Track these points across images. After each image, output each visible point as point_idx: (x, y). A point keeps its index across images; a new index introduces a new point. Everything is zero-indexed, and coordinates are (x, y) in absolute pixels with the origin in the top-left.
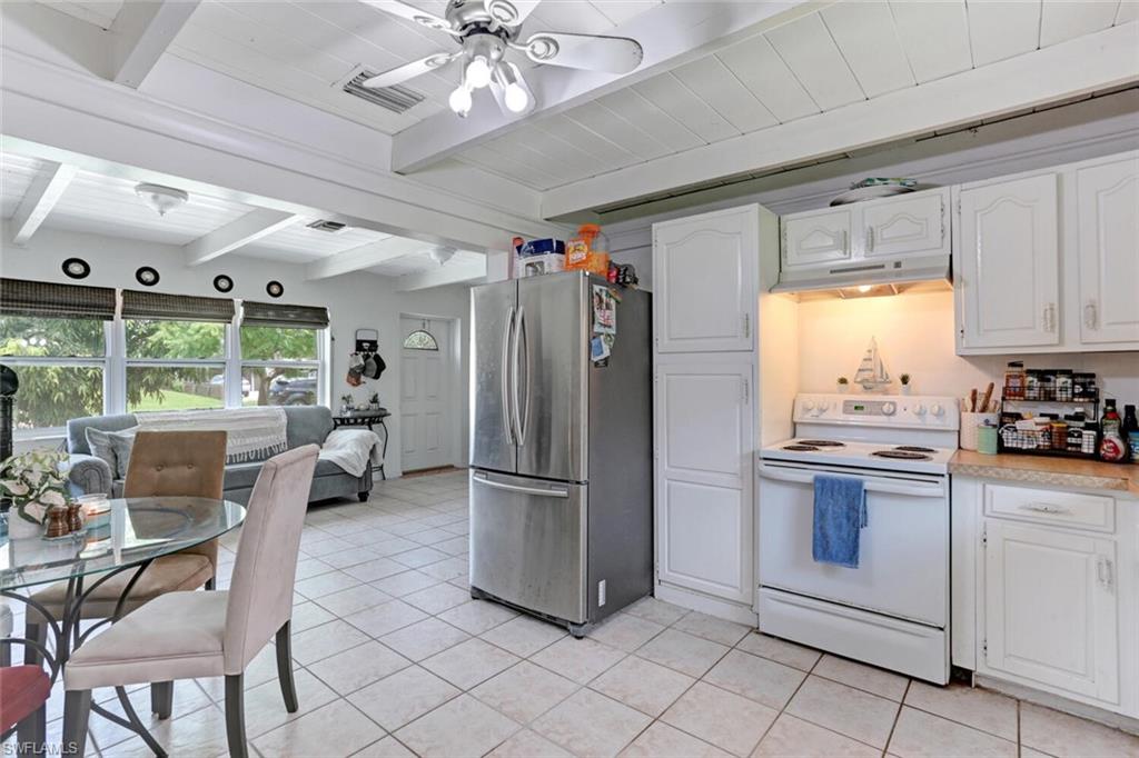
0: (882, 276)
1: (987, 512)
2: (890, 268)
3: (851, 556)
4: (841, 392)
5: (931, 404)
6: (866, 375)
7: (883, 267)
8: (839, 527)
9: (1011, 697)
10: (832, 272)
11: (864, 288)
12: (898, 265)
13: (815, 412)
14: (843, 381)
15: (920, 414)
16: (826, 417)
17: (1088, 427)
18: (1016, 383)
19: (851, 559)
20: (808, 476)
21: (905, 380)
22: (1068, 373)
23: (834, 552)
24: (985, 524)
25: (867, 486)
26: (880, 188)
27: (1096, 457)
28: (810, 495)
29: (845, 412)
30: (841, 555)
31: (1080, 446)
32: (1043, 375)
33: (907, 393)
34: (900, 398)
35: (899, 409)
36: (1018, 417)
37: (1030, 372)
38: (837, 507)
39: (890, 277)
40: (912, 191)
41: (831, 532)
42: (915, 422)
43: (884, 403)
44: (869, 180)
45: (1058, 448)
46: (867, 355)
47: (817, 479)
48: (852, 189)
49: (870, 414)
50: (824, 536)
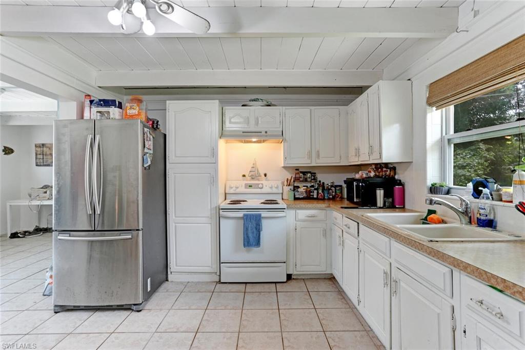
0: (261, 136)
1: (297, 220)
2: (263, 133)
3: (258, 243)
4: (243, 181)
5: (274, 184)
6: (252, 173)
7: (261, 132)
8: (253, 233)
9: (301, 279)
10: (243, 132)
11: (254, 140)
12: (266, 132)
13: (234, 189)
14: (244, 176)
15: (271, 188)
16: (238, 191)
17: (315, 189)
18: (297, 176)
19: (258, 244)
20: (240, 214)
21: (265, 175)
22: (310, 172)
23: (251, 243)
24: (296, 224)
25: (263, 215)
26: (260, 103)
27: (317, 199)
28: (242, 222)
29: (246, 188)
30: (254, 244)
31: (313, 195)
32: (304, 173)
33: (267, 180)
34: (264, 182)
35: (264, 186)
36: (298, 187)
37: (301, 172)
38: (251, 226)
39: (262, 136)
40: (270, 106)
41: (250, 235)
42: (269, 191)
43: (259, 184)
44: (257, 99)
45: (308, 197)
46: (252, 166)
47: (244, 215)
48: (250, 101)
49: (255, 188)
50: (248, 237)
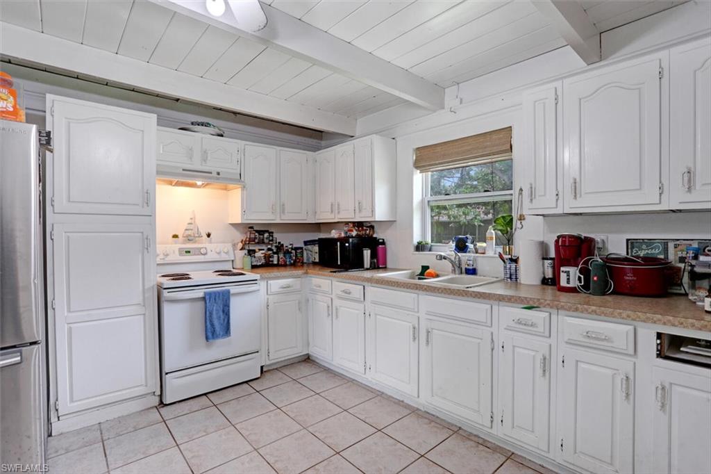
0: (210, 178)
1: (269, 293)
2: (214, 174)
3: (227, 331)
4: (176, 243)
5: (220, 247)
6: (188, 232)
7: (211, 173)
8: (219, 318)
10: (184, 170)
11: (199, 183)
12: (218, 174)
13: (162, 256)
14: (175, 236)
15: (219, 253)
16: (169, 259)
17: (274, 253)
18: (253, 236)
19: (226, 333)
20: (199, 293)
21: (209, 235)
22: (267, 231)
23: (218, 333)
24: (268, 299)
27: (278, 265)
28: (201, 305)
29: (181, 254)
30: (221, 334)
31: (272, 261)
32: (261, 232)
33: (211, 242)
34: (204, 244)
35: (209, 251)
36: (254, 251)
37: (257, 231)
38: (216, 309)
39: (212, 177)
40: (222, 136)
41: (216, 322)
42: (217, 257)
43: (201, 248)
44: (208, 124)
45: (268, 264)
46: (190, 221)
47: (205, 293)
49: (195, 255)
50: (212, 325)
